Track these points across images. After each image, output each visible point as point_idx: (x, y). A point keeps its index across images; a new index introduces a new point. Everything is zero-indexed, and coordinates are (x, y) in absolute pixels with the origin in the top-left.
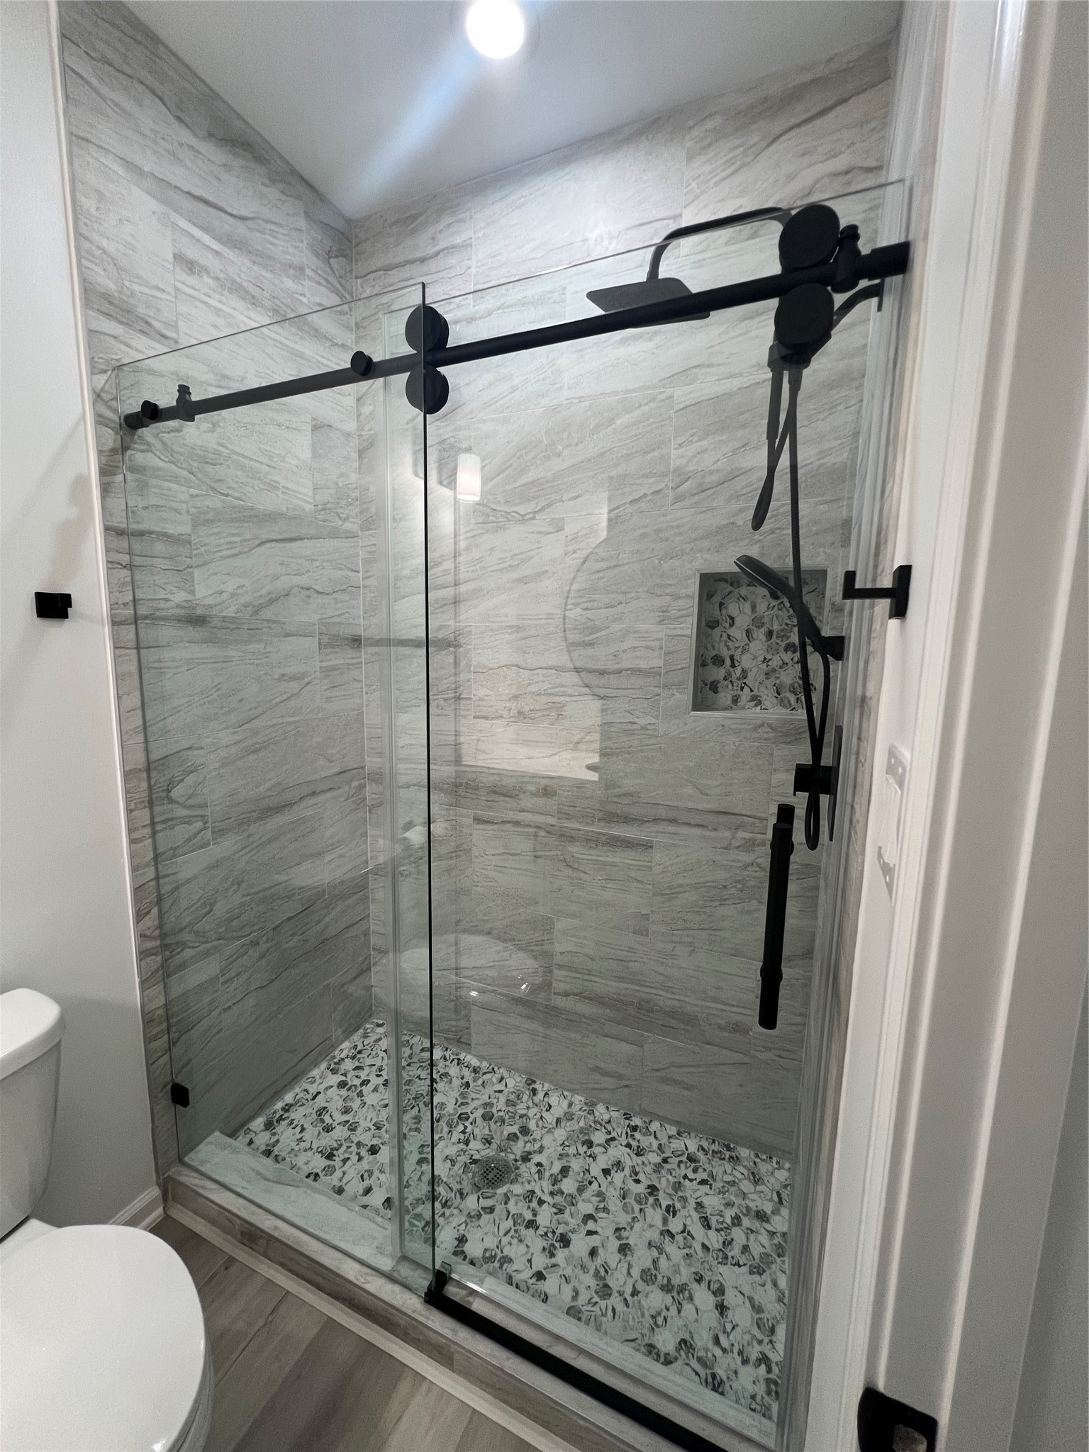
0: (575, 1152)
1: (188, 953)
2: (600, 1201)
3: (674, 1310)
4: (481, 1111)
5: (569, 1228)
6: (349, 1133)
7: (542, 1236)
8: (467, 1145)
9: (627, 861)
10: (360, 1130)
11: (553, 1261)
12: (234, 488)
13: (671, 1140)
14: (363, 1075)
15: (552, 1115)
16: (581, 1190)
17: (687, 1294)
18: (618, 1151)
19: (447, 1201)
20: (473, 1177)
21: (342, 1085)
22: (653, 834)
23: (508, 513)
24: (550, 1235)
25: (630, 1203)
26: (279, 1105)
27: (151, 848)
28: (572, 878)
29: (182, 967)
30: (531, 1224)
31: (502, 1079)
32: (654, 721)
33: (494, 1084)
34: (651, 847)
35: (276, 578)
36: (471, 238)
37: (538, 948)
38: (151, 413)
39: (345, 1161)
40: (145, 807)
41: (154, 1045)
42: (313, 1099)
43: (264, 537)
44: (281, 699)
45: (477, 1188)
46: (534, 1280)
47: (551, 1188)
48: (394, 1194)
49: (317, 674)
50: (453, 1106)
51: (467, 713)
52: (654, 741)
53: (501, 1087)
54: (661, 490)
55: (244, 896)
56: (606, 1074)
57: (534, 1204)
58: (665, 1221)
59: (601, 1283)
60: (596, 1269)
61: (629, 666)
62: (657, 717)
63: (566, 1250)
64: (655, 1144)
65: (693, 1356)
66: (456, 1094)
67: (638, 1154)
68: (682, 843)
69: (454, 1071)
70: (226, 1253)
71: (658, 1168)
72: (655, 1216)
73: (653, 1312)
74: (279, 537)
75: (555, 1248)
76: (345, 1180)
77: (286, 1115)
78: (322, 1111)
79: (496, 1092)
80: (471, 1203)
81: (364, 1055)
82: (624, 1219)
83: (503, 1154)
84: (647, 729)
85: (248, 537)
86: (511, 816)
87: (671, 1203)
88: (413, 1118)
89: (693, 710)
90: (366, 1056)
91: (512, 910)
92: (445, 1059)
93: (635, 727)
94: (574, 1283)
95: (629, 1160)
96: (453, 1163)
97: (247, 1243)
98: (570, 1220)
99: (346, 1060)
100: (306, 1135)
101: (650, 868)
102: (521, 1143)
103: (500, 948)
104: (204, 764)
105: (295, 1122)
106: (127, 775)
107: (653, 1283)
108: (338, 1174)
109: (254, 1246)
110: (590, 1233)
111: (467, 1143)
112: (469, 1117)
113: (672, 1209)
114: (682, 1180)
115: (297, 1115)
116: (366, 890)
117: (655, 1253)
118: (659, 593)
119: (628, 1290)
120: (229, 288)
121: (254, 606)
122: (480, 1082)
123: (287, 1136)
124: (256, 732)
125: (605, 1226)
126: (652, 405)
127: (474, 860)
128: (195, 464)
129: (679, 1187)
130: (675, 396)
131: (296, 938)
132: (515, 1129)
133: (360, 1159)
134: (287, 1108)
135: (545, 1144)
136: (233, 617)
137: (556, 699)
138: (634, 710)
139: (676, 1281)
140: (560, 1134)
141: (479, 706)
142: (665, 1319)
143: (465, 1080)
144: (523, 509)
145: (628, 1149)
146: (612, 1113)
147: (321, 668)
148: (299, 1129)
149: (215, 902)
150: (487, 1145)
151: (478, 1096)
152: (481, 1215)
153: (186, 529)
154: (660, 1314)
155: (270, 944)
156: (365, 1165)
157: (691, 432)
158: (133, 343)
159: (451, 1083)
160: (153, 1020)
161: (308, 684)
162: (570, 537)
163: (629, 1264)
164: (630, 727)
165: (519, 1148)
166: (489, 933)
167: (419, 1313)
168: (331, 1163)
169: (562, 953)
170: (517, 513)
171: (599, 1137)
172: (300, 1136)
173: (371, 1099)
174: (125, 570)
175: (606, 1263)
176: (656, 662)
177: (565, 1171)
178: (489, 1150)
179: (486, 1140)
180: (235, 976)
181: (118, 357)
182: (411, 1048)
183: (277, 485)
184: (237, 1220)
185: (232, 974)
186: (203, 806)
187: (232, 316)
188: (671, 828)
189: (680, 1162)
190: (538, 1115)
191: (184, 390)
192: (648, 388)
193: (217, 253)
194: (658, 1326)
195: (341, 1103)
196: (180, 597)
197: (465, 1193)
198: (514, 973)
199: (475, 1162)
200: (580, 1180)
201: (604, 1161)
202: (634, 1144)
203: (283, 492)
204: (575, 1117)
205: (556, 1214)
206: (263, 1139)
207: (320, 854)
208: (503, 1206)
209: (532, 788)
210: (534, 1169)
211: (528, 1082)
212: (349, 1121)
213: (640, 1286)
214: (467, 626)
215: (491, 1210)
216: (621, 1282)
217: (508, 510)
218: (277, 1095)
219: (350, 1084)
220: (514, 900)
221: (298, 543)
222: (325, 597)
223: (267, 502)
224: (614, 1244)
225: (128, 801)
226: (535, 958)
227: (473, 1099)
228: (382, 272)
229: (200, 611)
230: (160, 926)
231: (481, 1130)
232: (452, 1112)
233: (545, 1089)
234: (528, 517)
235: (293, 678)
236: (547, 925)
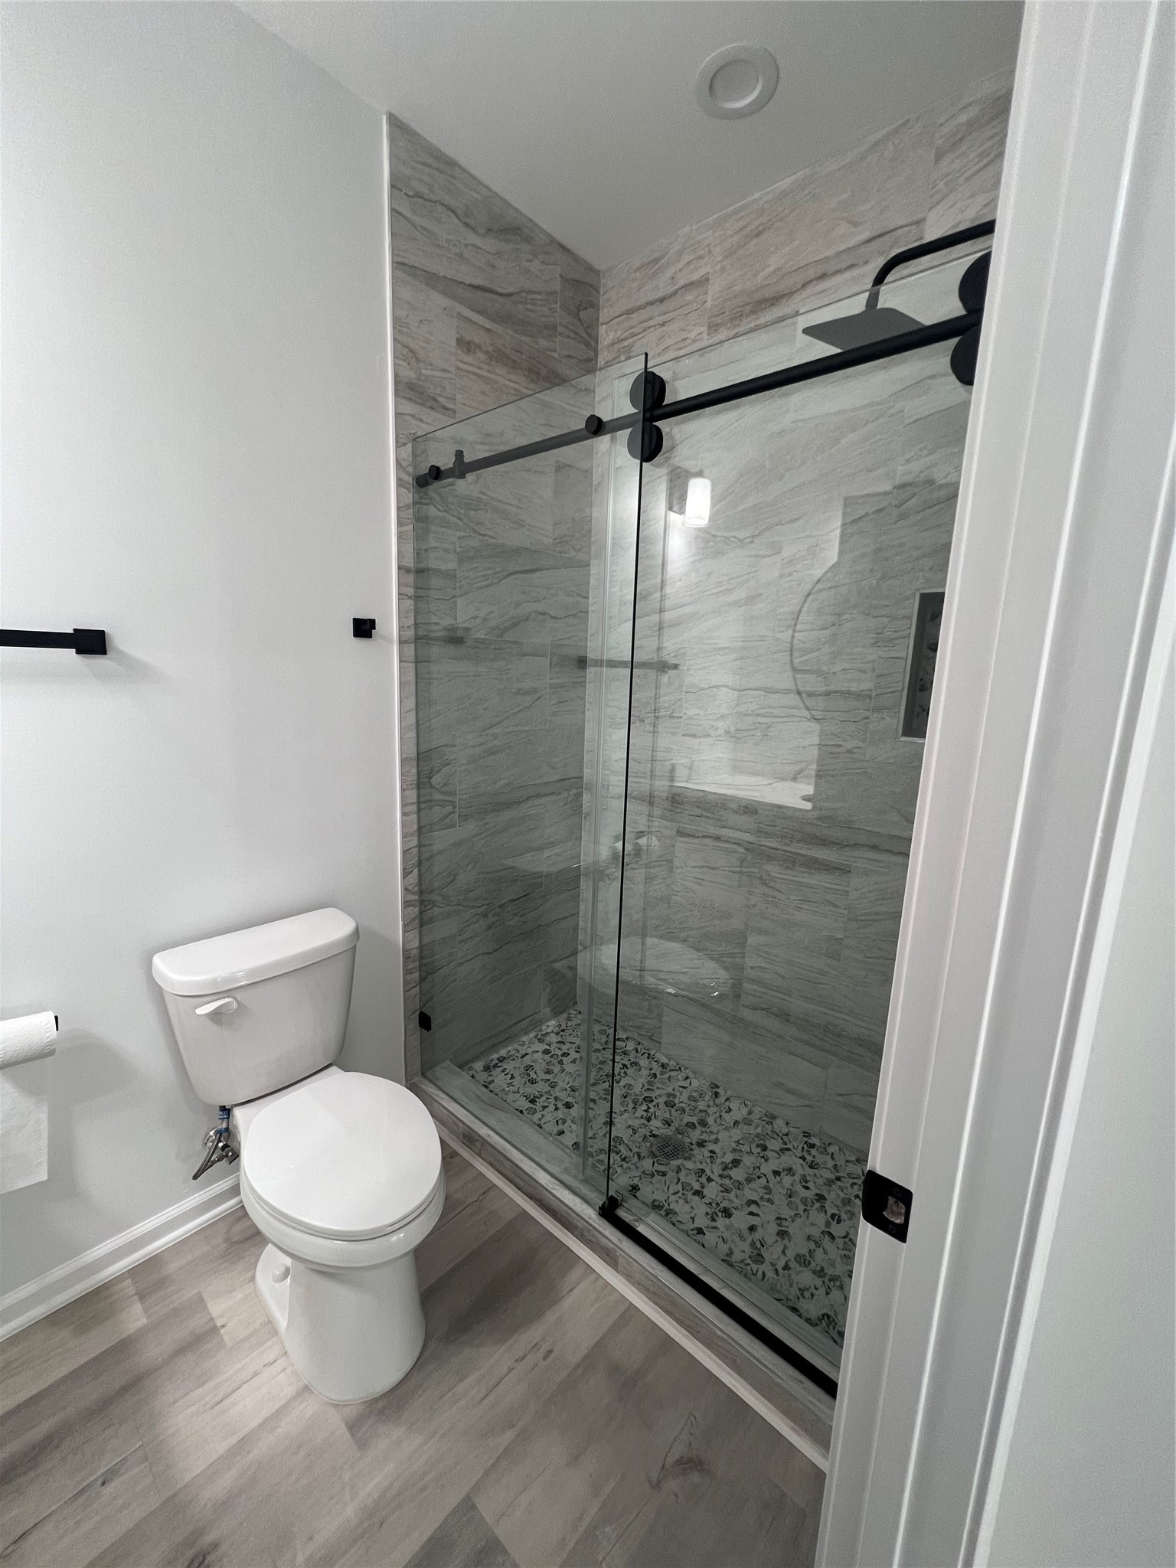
0: (749, 1150)
1: (436, 911)
2: (766, 1193)
3: (822, 1291)
4: (664, 1099)
5: (733, 1205)
6: (549, 1088)
7: (706, 1204)
8: (649, 1122)
9: (822, 884)
10: (557, 1089)
11: (714, 1224)
12: (490, 529)
13: (848, 1164)
14: (565, 1048)
15: (731, 1117)
16: (749, 1180)
17: (838, 1283)
18: (790, 1160)
19: (626, 1158)
20: (651, 1146)
21: (546, 1052)
22: (853, 859)
23: (728, 538)
24: (714, 1205)
25: (795, 1202)
26: (495, 1056)
27: (415, 821)
28: (768, 896)
29: (431, 920)
30: (697, 1193)
31: (687, 1078)
32: (861, 744)
33: (679, 1080)
34: (849, 872)
35: (518, 604)
36: (709, 273)
37: (729, 960)
38: (436, 473)
39: (544, 1107)
40: (413, 789)
41: (409, 977)
42: (522, 1057)
43: (510, 569)
44: (516, 710)
45: (653, 1155)
46: (695, 1232)
47: (721, 1172)
48: (581, 1140)
49: (548, 690)
50: (639, 1089)
51: (677, 731)
52: (859, 765)
53: (686, 1084)
54: (884, 509)
55: (479, 874)
56: (790, 1091)
57: (703, 1180)
58: (828, 1224)
59: (755, 1252)
60: (753, 1241)
61: (838, 689)
62: (864, 740)
63: (727, 1220)
64: (830, 1164)
65: (834, 1328)
66: (643, 1080)
67: (811, 1167)
68: (883, 870)
69: (644, 1062)
70: (451, 1148)
71: (829, 1183)
72: (821, 1219)
73: (801, 1286)
74: (522, 569)
75: (717, 1216)
76: (543, 1121)
77: (500, 1064)
78: (528, 1068)
79: (680, 1087)
80: (647, 1164)
81: (567, 1033)
82: (787, 1213)
83: (680, 1136)
84: (853, 753)
85: (498, 570)
86: (713, 830)
87: (837, 1212)
88: (603, 1090)
89: (904, 734)
90: (567, 1034)
91: (708, 921)
92: (637, 1051)
93: (839, 750)
94: (730, 1244)
95: (801, 1169)
96: (635, 1132)
97: (467, 1143)
98: (734, 1199)
99: (551, 1034)
100: (516, 1082)
101: (847, 892)
102: (698, 1132)
103: (694, 956)
104: (456, 759)
105: (507, 1071)
106: (403, 761)
107: (806, 1266)
108: (538, 1115)
109: (472, 1147)
110: (751, 1214)
111: (649, 1120)
112: (653, 1101)
113: (837, 1217)
114: (853, 1198)
115: (509, 1066)
116: (577, 889)
117: (813, 1246)
118: (874, 614)
119: (780, 1265)
120: (496, 358)
121: (500, 629)
122: (667, 1076)
123: (500, 1080)
124: (495, 737)
125: (767, 1213)
126: (880, 421)
127: (674, 870)
128: (462, 512)
129: (849, 1202)
130: (906, 410)
131: (517, 918)
132: (694, 1120)
133: (556, 1109)
134: (501, 1059)
135: (720, 1137)
136: (484, 639)
137: (762, 720)
138: (841, 733)
139: (830, 1271)
140: (737, 1134)
141: (688, 725)
142: (812, 1295)
143: (653, 1072)
144: (741, 534)
145: (801, 1161)
146: (791, 1129)
147: (550, 684)
148: (509, 1076)
149: (457, 874)
150: (667, 1126)
151: (663, 1087)
152: (654, 1175)
153: (452, 565)
154: (807, 1289)
155: (496, 918)
156: (560, 1114)
157: (921, 446)
158: (424, 418)
159: (640, 1071)
160: (409, 957)
161: (539, 698)
162: (785, 561)
163: (785, 1246)
164: (835, 750)
165: (696, 1135)
166: (685, 940)
167: (594, 1221)
168: (534, 1106)
169: (752, 968)
170: (735, 537)
171: (775, 1145)
172: (510, 1081)
173: (570, 1068)
174: (409, 600)
175: (763, 1239)
176: (866, 684)
177: (736, 1163)
178: (668, 1130)
179: (666, 1122)
180: (469, 938)
181: (413, 432)
182: (607, 1036)
183: (523, 523)
184: (460, 1124)
185: (466, 936)
186: (453, 793)
187: (496, 382)
188: (872, 855)
189: (854, 1184)
190: (718, 1114)
191: (459, 454)
192: (878, 403)
193: (488, 330)
194: (804, 1297)
195: (544, 1065)
196: (447, 622)
197: (642, 1155)
198: (706, 981)
199: (654, 1136)
200: (749, 1172)
201: (774, 1164)
202: (809, 1158)
203: (528, 529)
204: (754, 1124)
205: (722, 1192)
206: (483, 1077)
207: (540, 849)
208: (675, 1174)
209: (734, 806)
210: (707, 1154)
211: (712, 1086)
212: (549, 1080)
213: (793, 1264)
214: (682, 648)
215: (664, 1174)
216: (775, 1256)
217: (727, 536)
218: (493, 1047)
219: (553, 1053)
220: (710, 912)
221: (538, 574)
222: (557, 621)
223: (516, 538)
224: (773, 1228)
225: (403, 782)
226: (726, 969)
227: (658, 1088)
228: (625, 316)
229: (459, 633)
230: (420, 884)
231: (663, 1113)
232: (638, 1093)
233: (728, 1094)
234: (746, 541)
235: (527, 693)
236: (741, 939)
